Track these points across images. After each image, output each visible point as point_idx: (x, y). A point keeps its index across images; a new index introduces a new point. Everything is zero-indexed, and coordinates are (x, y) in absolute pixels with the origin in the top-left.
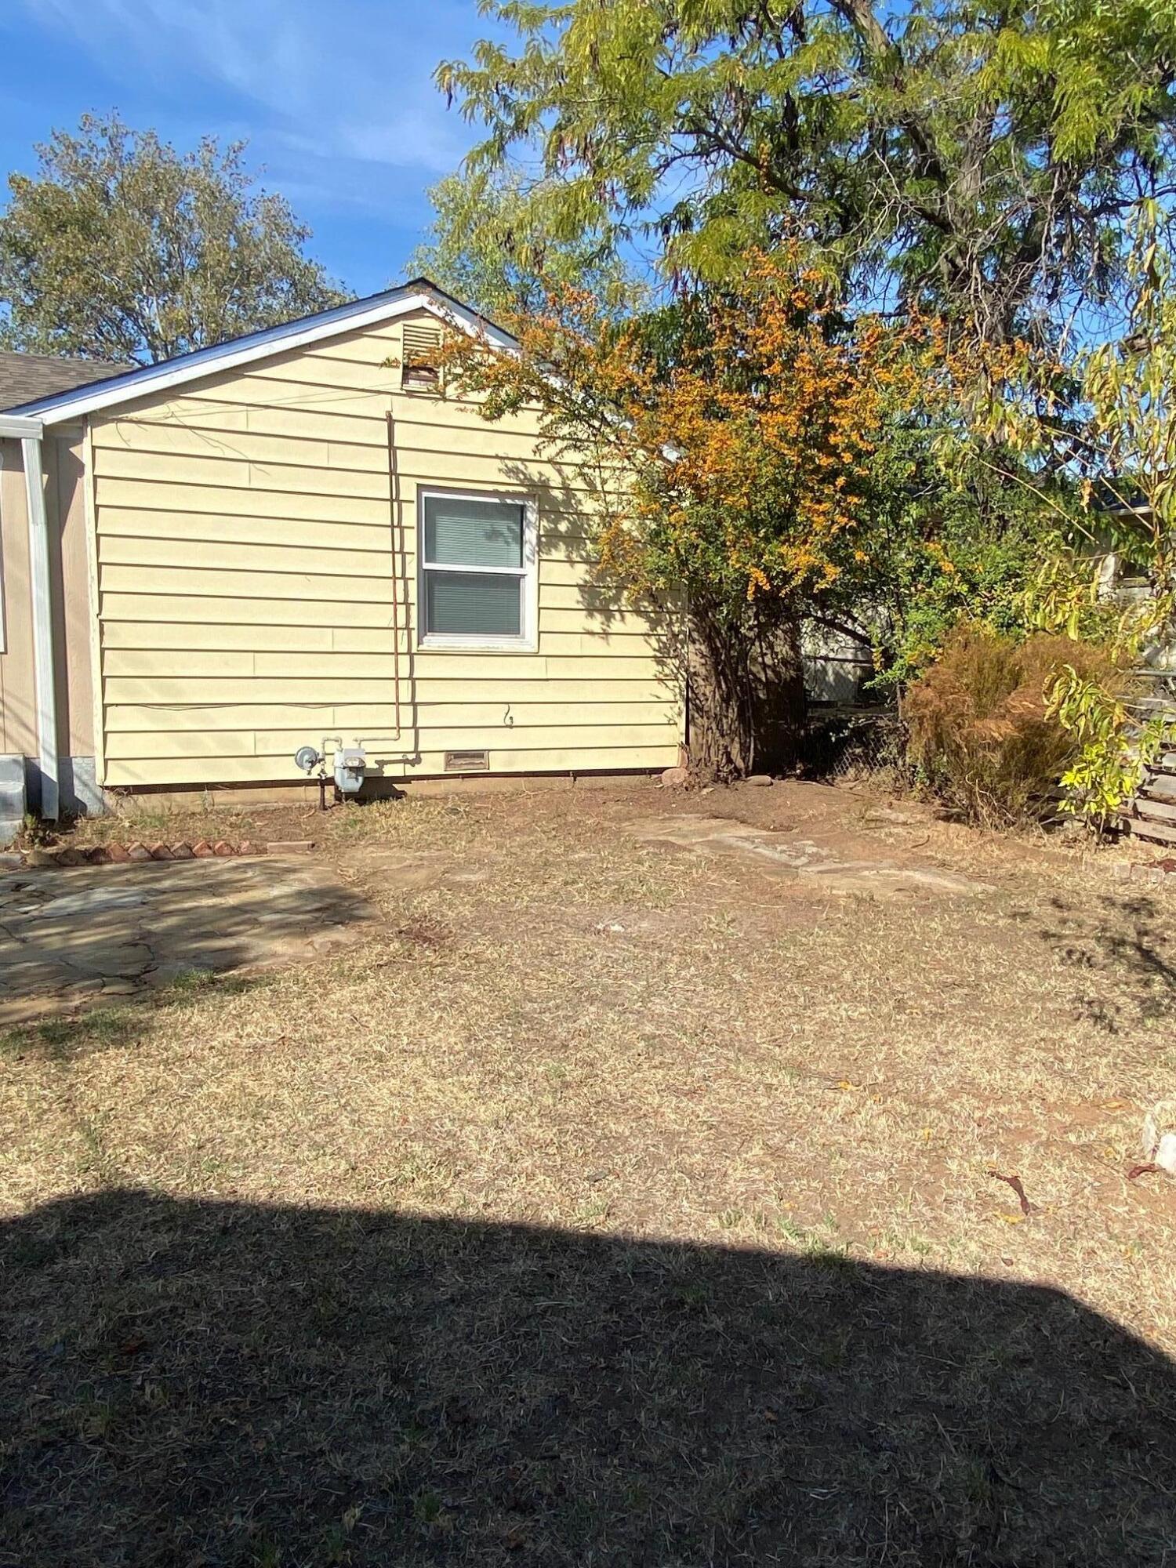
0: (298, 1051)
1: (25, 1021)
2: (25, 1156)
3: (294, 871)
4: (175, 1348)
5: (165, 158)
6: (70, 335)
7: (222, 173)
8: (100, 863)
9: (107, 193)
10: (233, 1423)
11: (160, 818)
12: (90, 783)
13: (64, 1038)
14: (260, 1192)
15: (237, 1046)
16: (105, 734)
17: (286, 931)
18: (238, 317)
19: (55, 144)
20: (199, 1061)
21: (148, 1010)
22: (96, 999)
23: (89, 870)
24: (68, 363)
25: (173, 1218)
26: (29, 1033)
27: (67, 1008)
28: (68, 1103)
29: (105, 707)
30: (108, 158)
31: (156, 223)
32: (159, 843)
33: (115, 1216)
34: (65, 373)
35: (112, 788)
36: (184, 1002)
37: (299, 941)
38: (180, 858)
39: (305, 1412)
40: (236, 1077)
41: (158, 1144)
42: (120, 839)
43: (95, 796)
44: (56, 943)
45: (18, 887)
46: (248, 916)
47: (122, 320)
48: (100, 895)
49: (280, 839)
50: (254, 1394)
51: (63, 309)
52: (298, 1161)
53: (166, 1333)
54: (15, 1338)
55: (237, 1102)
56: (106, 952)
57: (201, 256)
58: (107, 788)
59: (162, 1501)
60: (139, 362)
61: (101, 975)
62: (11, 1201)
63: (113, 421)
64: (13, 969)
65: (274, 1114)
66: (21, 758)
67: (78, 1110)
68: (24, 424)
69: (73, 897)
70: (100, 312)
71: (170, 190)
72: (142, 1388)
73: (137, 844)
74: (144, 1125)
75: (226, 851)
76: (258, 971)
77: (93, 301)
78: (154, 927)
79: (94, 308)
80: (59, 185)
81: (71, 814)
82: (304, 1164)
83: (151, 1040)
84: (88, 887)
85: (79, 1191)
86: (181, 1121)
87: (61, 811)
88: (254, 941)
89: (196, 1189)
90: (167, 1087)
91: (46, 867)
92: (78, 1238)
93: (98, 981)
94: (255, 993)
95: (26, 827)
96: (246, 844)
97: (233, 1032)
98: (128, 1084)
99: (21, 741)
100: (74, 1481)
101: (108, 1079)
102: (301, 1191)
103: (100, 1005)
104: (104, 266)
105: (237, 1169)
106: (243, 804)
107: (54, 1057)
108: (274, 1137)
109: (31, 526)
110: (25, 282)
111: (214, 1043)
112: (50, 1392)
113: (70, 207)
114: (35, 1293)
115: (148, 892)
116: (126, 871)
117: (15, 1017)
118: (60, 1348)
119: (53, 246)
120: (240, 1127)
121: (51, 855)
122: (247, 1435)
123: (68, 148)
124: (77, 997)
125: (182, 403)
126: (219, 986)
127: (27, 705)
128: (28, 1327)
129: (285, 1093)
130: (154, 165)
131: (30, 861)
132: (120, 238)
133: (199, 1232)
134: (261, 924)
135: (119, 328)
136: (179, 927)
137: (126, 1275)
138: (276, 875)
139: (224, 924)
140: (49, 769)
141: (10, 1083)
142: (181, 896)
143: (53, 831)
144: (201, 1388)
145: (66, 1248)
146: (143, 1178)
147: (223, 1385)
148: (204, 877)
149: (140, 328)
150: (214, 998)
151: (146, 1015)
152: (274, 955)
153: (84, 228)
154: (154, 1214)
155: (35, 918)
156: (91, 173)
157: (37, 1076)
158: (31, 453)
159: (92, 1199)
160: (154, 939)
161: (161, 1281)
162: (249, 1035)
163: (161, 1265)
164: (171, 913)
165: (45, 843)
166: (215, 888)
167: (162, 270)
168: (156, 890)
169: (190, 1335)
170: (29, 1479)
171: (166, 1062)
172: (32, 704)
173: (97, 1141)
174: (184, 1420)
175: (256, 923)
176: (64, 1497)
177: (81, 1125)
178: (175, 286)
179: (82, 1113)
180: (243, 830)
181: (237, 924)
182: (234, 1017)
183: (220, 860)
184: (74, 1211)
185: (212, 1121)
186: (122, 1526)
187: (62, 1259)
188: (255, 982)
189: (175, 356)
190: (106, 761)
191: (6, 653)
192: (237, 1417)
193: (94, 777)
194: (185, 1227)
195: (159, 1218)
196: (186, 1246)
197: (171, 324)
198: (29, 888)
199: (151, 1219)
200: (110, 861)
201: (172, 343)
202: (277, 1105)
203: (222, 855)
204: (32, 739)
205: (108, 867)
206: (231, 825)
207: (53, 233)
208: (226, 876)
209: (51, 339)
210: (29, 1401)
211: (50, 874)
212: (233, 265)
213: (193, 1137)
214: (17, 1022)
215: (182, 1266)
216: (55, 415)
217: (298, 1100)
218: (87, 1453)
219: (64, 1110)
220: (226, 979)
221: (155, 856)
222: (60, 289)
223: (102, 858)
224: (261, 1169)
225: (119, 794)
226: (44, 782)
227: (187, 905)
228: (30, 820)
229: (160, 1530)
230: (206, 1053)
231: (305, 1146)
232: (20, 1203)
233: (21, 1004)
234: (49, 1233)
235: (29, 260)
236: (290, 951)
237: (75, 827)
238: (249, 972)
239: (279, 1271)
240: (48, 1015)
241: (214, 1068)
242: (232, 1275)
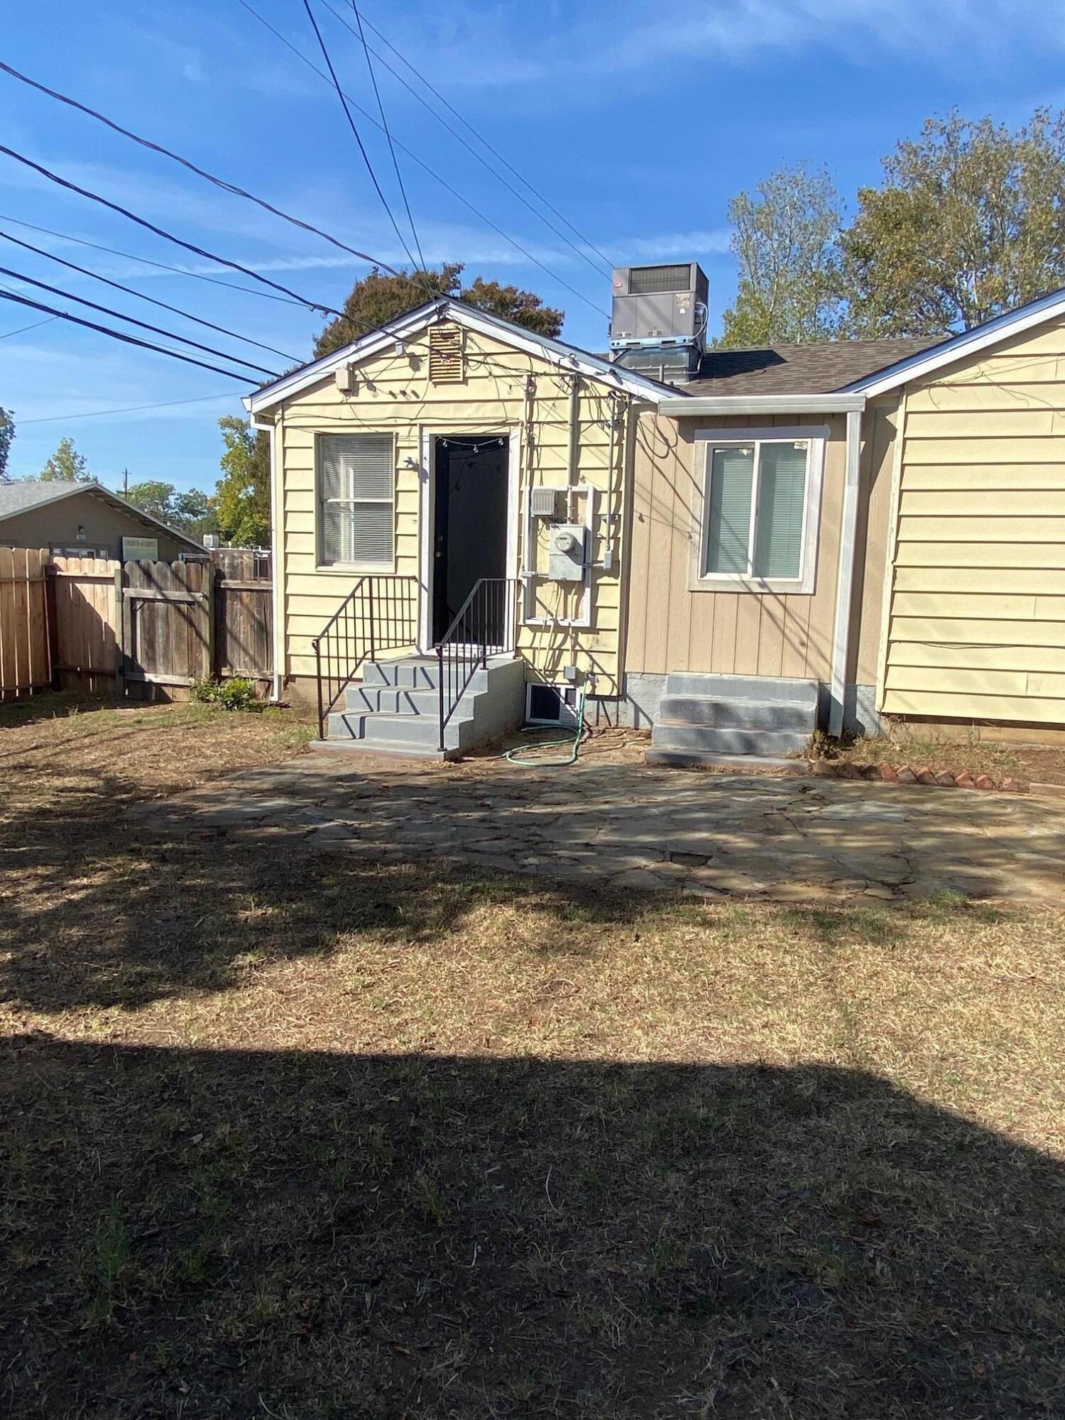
0: (1048, 995)
1: (802, 902)
2: (793, 1017)
3: (1056, 814)
4: (906, 1237)
5: (997, 139)
6: (895, 319)
7: (1051, 140)
8: (872, 780)
9: (940, 186)
10: (954, 1334)
11: (927, 746)
12: (870, 710)
13: (831, 925)
14: (999, 1122)
15: (986, 973)
16: (887, 666)
17: (1042, 872)
18: (1054, 274)
19: (899, 153)
20: (949, 978)
21: (904, 918)
22: (860, 898)
23: (863, 784)
24: (892, 343)
25: (913, 1116)
26: (804, 914)
27: (836, 900)
28: (831, 982)
29: (890, 642)
30: (943, 154)
31: (982, 202)
32: (925, 769)
33: (862, 1096)
34: (888, 352)
35: (888, 715)
36: (937, 920)
37: (1056, 886)
38: (943, 785)
39: (1028, 1359)
40: (982, 1003)
41: (906, 1043)
42: (890, 761)
43: (873, 720)
44: (830, 841)
45: (805, 790)
46: (1004, 850)
47: (941, 297)
48: (870, 807)
49: (1044, 780)
50: (977, 1315)
51: (891, 297)
52: (1041, 1105)
53: (899, 1221)
54: (773, 1170)
55: (981, 1027)
56: (872, 859)
57: (1023, 223)
58: (883, 714)
59: (880, 1374)
60: (953, 333)
61: (865, 878)
62: (779, 1052)
63: (925, 387)
64: (796, 857)
65: (1019, 1051)
66: (816, 683)
67: (838, 990)
68: (850, 400)
69: (847, 805)
70: (923, 294)
71: (999, 168)
72: (872, 1260)
73: (905, 767)
74: (892, 1020)
75: (987, 784)
76: (1012, 906)
77: (918, 285)
78: (914, 844)
79: (917, 291)
80: (899, 188)
81: (851, 733)
82: (1047, 1110)
83: (905, 947)
84: (861, 799)
85: (833, 1062)
86: (927, 1028)
87: (844, 730)
88: (1010, 876)
89: (936, 1097)
90: (916, 993)
91: (827, 776)
92: (830, 1103)
93: (862, 882)
94: (1007, 926)
95: (815, 740)
96: (1008, 781)
97: (982, 959)
98: (881, 980)
99: (818, 668)
100: (808, 1317)
101: (865, 971)
102: (1042, 1136)
103: (862, 904)
104: (930, 252)
105: (977, 1091)
106: (1009, 741)
107: (822, 939)
108: (1017, 1072)
109: (847, 487)
110: (862, 279)
111: (963, 965)
112: (796, 1229)
113: (906, 206)
114: (792, 1138)
115: (913, 812)
116: (893, 790)
117: (793, 898)
118: (807, 1193)
119: (888, 244)
120: (984, 1052)
121: (832, 767)
122: (966, 1351)
123: (909, 154)
124: (844, 891)
125: (993, 362)
126: (971, 911)
127: (827, 639)
128: (784, 1164)
129: (1031, 1033)
130: (987, 149)
131: (816, 769)
132: (948, 223)
133: (938, 1139)
134: (1018, 861)
135: (938, 305)
136: (936, 848)
137: (868, 1152)
138: (1036, 816)
139: (981, 853)
140: (838, 693)
141: (786, 952)
142: (940, 820)
143: (836, 746)
144: (927, 1287)
145: (821, 1110)
146: (888, 1069)
147: (948, 1293)
148: (963, 806)
149: (957, 302)
150: (966, 921)
151: (902, 923)
152: (1029, 894)
153: (917, 221)
154: (897, 1106)
155: (816, 818)
156: (928, 171)
157: (807, 952)
158: (854, 424)
159: (844, 1073)
160: (913, 855)
161: (898, 1170)
162: (998, 966)
163: (899, 1154)
164: (931, 834)
165: (829, 756)
166: (973, 818)
167: (984, 244)
168: (919, 811)
169: (921, 1231)
170: (773, 1297)
171: (917, 970)
172: (830, 637)
173: (852, 1023)
174: (909, 1308)
175: (1011, 858)
176: (800, 1326)
177: (841, 1006)
178: (994, 257)
179: (841, 994)
180: (1006, 767)
181: (992, 856)
182: (984, 945)
183: (980, 793)
184: (828, 1077)
185: (956, 1038)
186: (844, 1378)
187: (815, 1117)
188: (1008, 916)
189: (986, 321)
190: (885, 690)
191: (814, 594)
192: (958, 1330)
193: (874, 703)
194: (924, 1128)
195: (901, 1111)
196: (925, 1148)
197: (985, 292)
198: (813, 792)
199: (894, 1110)
200: (881, 779)
201: (986, 310)
202: (1021, 1041)
203: (983, 788)
204: (827, 668)
205: (878, 784)
206: (995, 761)
207: (890, 232)
208: (986, 809)
209: (878, 325)
210: (779, 1229)
211: (830, 782)
212: (1054, 225)
213: (937, 1047)
214: (795, 902)
215: (918, 1165)
216: (875, 389)
217: (1044, 1044)
218: (821, 1298)
219: (826, 988)
220: (978, 906)
221: (919, 780)
222: (891, 280)
223: (874, 775)
224: (1001, 1100)
225: (893, 721)
226: (833, 703)
227: (947, 829)
228: (818, 735)
229: (878, 1400)
230: (955, 971)
231: (1049, 1092)
232: (786, 1056)
233: (797, 887)
234: (808, 1089)
235: (867, 259)
236: (1046, 894)
237: (854, 745)
238: (1002, 905)
239: (1013, 1207)
240: (819, 902)
241: (961, 988)
242: (965, 1192)
